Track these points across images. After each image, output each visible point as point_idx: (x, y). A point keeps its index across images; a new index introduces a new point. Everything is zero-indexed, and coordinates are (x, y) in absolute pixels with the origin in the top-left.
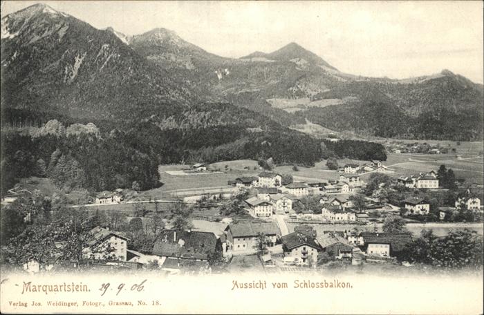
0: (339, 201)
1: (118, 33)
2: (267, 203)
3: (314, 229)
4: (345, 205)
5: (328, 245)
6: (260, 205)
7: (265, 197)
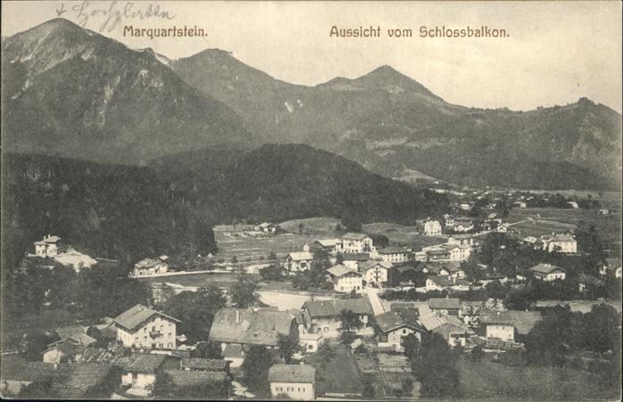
0: (447, 270)
1: (160, 55)
2: (355, 273)
3: (416, 307)
4: (455, 276)
5: (434, 327)
6: (346, 275)
7: (352, 265)
